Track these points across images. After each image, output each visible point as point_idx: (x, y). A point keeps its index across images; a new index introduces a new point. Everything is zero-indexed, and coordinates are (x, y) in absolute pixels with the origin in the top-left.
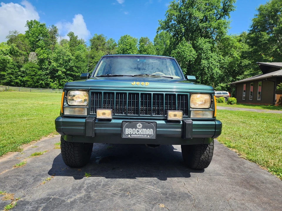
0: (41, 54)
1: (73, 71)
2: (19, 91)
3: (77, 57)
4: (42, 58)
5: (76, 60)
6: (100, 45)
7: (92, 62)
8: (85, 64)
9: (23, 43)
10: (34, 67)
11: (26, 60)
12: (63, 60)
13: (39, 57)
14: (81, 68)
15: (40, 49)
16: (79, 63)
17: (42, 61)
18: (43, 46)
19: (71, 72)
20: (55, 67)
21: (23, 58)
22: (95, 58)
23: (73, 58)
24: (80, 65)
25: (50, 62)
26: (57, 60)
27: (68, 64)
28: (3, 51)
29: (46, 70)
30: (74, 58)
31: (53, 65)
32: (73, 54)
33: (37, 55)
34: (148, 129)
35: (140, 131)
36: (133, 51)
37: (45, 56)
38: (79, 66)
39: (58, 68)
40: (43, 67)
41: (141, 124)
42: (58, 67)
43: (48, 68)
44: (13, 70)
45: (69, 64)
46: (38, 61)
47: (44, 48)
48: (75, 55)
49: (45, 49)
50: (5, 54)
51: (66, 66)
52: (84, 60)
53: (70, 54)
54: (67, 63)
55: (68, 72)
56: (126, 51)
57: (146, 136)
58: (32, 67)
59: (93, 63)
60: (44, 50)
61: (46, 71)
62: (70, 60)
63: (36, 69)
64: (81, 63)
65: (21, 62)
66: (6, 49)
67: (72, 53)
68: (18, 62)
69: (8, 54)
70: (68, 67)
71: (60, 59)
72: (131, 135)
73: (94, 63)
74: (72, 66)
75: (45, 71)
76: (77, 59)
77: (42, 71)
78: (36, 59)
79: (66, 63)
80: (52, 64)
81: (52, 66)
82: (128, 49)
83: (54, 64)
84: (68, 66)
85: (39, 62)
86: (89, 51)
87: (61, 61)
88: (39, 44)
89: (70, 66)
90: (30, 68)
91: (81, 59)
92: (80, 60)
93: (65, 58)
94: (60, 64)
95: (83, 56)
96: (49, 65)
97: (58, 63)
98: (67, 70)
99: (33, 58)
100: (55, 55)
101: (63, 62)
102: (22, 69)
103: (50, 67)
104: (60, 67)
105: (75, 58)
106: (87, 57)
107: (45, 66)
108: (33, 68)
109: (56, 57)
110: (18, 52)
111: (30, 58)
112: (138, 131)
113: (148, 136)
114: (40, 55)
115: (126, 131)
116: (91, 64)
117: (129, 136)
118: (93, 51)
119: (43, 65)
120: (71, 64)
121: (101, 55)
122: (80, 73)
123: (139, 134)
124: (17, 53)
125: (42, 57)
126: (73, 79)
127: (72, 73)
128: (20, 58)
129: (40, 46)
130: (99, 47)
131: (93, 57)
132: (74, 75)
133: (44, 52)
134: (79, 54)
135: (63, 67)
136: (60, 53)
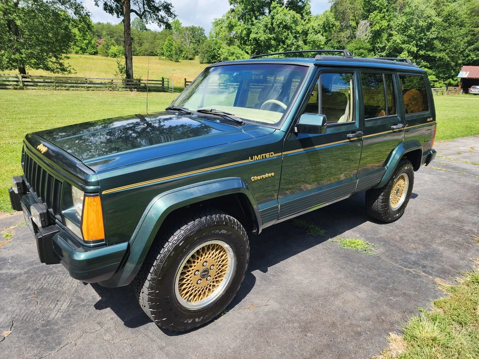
0: (377, 22)
1: (432, 49)
3: (446, 19)
4: (378, 30)
5: (445, 24)
8: (463, 31)
9: (352, 6)
10: (362, 48)
11: (352, 37)
12: (417, 27)
13: (373, 29)
14: (451, 40)
15: (375, 12)
16: (449, 30)
17: (377, 35)
18: (383, 5)
19: (427, 51)
20: (398, 43)
21: (348, 32)
23: (439, 20)
24: (451, 33)
25: (391, 35)
26: (404, 29)
27: (425, 35)
29: (381, 52)
30: (441, 20)
31: (396, 41)
32: (441, 11)
33: (371, 24)
37: (383, 24)
38: (446, 36)
39: (403, 46)
40: (377, 45)
42: (403, 43)
43: (385, 47)
45: (428, 33)
46: (371, 34)
47: (385, 8)
48: (445, 13)
49: (385, 10)
50: (316, 32)
51: (421, 39)
52: (461, 22)
53: (433, 13)
54: (424, 32)
55: (422, 53)
58: (360, 48)
60: (383, 13)
61: (380, 54)
62: (430, 26)
63: (365, 51)
64: (453, 29)
65: (344, 41)
67: (439, 10)
68: (339, 42)
70: (424, 41)
71: (412, 26)
74: (432, 39)
75: (379, 52)
76: (446, 22)
77: (375, 53)
78: (368, 32)
79: (420, 33)
80: (394, 38)
81: (393, 43)
83: (398, 38)
84: (425, 39)
85: (372, 37)
87: (412, 31)
88: (376, 3)
89: (428, 38)
90: (355, 50)
91: (457, 19)
92: (452, 23)
93: (421, 23)
94: (409, 36)
95: (463, 12)
96: (389, 41)
97: (406, 35)
98: (420, 47)
99: (363, 31)
100: (401, 19)
101: (416, 32)
103: (389, 44)
104: (408, 42)
105: (443, 21)
106: (471, 13)
107: (381, 43)
108: (361, 50)
109: (403, 23)
111: (358, 33)
114: (375, 24)
119: (378, 43)
120: (432, 34)
122: (447, 51)
125: (377, 27)
126: (429, 66)
127: (429, 53)
128: (343, 34)
129: (378, 7)
132: (433, 57)
133: (384, 17)
134: (453, 9)
135: (415, 42)
136: (412, 14)
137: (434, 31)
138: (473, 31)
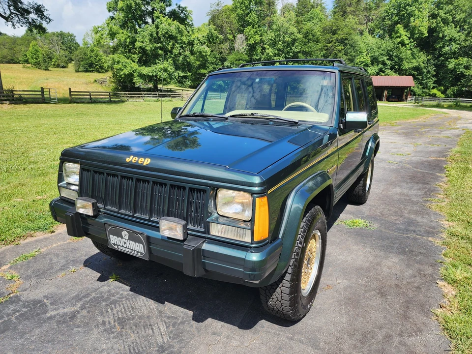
0: (251, 37)
2: (220, 99)
3: (306, 36)
4: (253, 43)
5: (305, 40)
6: (350, 5)
7: (332, 41)
8: (319, 46)
9: (228, 21)
10: (241, 60)
11: (232, 49)
12: (284, 42)
13: (249, 42)
14: (311, 54)
15: (250, 27)
16: (309, 45)
17: (252, 48)
18: (254, 21)
19: (294, 63)
20: (270, 56)
21: (227, 45)
22: (339, 33)
23: (300, 36)
24: (311, 48)
25: (264, 49)
26: (273, 44)
27: (291, 49)
28: (199, 39)
30: (302, 36)
31: (269, 54)
32: (301, 28)
33: (246, 39)
34: (137, 244)
35: (128, 243)
36: (421, 6)
37: (257, 38)
38: (307, 50)
39: (275, 58)
40: (254, 57)
41: (127, 233)
42: (275, 55)
43: (260, 58)
44: (215, 66)
45: (293, 48)
46: (248, 47)
47: (256, 24)
48: (304, 31)
49: (257, 26)
50: (201, 43)
51: (288, 52)
52: (317, 39)
53: (295, 30)
54: (290, 47)
55: (290, 64)
56: (405, 9)
57: (136, 253)
58: (239, 60)
59: (334, 41)
60: (256, 28)
61: (257, 65)
62: (294, 41)
63: (244, 62)
64: (312, 44)
65: (225, 52)
66: (203, 35)
67: (299, 28)
68: (221, 53)
69: (205, 43)
70: (291, 54)
71: (280, 41)
72: (118, 246)
73: (335, 43)
74: (296, 52)
76: (306, 38)
78: (245, 45)
79: (287, 48)
80: (267, 51)
81: (267, 55)
82: (408, 5)
83: (270, 51)
84: (291, 52)
85: (248, 50)
86: (329, 20)
87: (280, 45)
88: (249, 19)
89: (294, 52)
90: (235, 61)
91: (313, 36)
92: (310, 40)
93: (287, 39)
94: (279, 50)
95: (317, 30)
96: (263, 54)
97: (276, 49)
99: (241, 44)
100: (271, 35)
101: (284, 47)
102: (226, 64)
103: (263, 57)
104: (278, 55)
105: (303, 37)
106: (324, 31)
107: (257, 55)
109: (273, 38)
110: (217, 37)
111: (236, 46)
112: (125, 243)
113: (139, 254)
114: (250, 39)
115: (111, 239)
116: (330, 45)
117: (116, 247)
118: (336, 19)
119: (254, 55)
120: (296, 48)
121: (350, 25)
123: (126, 247)
124: (216, 40)
125: (252, 41)
128: (223, 46)
129: (251, 23)
130: (349, 9)
131: (335, 30)
133: (256, 32)
134: (310, 27)
135: (283, 55)
136: (279, 30)
137: (297, 46)
138: (327, 46)
